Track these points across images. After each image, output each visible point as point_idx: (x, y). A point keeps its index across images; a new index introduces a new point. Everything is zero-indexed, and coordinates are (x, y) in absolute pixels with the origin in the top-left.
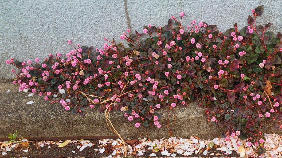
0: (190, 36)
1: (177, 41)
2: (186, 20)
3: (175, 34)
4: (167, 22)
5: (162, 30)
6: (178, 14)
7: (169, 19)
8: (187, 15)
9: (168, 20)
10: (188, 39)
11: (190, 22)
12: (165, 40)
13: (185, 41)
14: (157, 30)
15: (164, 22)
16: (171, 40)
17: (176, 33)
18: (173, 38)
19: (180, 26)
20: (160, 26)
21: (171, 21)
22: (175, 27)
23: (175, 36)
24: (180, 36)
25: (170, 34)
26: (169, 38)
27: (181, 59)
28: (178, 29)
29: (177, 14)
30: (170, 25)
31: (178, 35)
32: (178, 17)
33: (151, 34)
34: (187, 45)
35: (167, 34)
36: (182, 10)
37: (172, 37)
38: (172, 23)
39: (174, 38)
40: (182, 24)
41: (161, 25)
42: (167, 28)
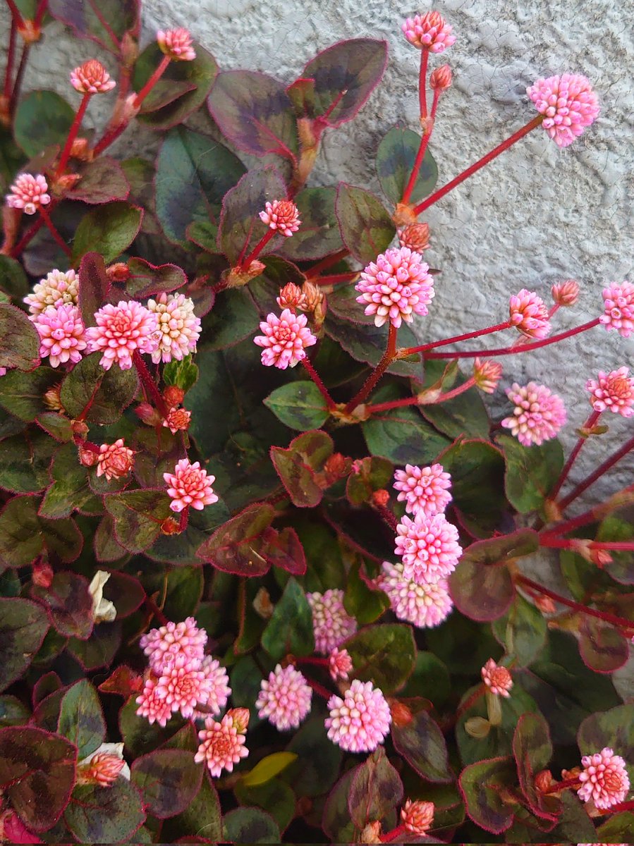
0: (416, 409)
1: (230, 339)
2: (532, 204)
3: (273, 245)
4: (311, 50)
5: (176, 91)
6: (520, 65)
7: (362, 32)
8: (598, 157)
9: (330, 35)
10: (374, 416)
11: (554, 262)
12: (107, 214)
13: (313, 406)
14: (129, 47)
15: (278, 15)
16: (178, 277)
17: (306, 245)
18: (219, 264)
19: (404, 213)
20: (194, 28)
21: (365, 74)
22: (342, 178)
23: (256, 265)
24: (320, 310)
25: (231, 198)
26: (181, 225)
27: (100, 580)
28: (363, 223)
29: (508, 53)
30: (309, 111)
31: (300, 283)
32: (483, 100)
33: (37, 23)
34: (296, 477)
35: (199, 174)
36: (597, 51)
37: (217, 248)
38: (350, 106)
39: (235, 279)
40: (445, 218)
41: (223, 26)
42: (253, 111)
